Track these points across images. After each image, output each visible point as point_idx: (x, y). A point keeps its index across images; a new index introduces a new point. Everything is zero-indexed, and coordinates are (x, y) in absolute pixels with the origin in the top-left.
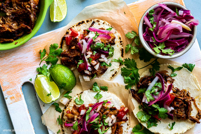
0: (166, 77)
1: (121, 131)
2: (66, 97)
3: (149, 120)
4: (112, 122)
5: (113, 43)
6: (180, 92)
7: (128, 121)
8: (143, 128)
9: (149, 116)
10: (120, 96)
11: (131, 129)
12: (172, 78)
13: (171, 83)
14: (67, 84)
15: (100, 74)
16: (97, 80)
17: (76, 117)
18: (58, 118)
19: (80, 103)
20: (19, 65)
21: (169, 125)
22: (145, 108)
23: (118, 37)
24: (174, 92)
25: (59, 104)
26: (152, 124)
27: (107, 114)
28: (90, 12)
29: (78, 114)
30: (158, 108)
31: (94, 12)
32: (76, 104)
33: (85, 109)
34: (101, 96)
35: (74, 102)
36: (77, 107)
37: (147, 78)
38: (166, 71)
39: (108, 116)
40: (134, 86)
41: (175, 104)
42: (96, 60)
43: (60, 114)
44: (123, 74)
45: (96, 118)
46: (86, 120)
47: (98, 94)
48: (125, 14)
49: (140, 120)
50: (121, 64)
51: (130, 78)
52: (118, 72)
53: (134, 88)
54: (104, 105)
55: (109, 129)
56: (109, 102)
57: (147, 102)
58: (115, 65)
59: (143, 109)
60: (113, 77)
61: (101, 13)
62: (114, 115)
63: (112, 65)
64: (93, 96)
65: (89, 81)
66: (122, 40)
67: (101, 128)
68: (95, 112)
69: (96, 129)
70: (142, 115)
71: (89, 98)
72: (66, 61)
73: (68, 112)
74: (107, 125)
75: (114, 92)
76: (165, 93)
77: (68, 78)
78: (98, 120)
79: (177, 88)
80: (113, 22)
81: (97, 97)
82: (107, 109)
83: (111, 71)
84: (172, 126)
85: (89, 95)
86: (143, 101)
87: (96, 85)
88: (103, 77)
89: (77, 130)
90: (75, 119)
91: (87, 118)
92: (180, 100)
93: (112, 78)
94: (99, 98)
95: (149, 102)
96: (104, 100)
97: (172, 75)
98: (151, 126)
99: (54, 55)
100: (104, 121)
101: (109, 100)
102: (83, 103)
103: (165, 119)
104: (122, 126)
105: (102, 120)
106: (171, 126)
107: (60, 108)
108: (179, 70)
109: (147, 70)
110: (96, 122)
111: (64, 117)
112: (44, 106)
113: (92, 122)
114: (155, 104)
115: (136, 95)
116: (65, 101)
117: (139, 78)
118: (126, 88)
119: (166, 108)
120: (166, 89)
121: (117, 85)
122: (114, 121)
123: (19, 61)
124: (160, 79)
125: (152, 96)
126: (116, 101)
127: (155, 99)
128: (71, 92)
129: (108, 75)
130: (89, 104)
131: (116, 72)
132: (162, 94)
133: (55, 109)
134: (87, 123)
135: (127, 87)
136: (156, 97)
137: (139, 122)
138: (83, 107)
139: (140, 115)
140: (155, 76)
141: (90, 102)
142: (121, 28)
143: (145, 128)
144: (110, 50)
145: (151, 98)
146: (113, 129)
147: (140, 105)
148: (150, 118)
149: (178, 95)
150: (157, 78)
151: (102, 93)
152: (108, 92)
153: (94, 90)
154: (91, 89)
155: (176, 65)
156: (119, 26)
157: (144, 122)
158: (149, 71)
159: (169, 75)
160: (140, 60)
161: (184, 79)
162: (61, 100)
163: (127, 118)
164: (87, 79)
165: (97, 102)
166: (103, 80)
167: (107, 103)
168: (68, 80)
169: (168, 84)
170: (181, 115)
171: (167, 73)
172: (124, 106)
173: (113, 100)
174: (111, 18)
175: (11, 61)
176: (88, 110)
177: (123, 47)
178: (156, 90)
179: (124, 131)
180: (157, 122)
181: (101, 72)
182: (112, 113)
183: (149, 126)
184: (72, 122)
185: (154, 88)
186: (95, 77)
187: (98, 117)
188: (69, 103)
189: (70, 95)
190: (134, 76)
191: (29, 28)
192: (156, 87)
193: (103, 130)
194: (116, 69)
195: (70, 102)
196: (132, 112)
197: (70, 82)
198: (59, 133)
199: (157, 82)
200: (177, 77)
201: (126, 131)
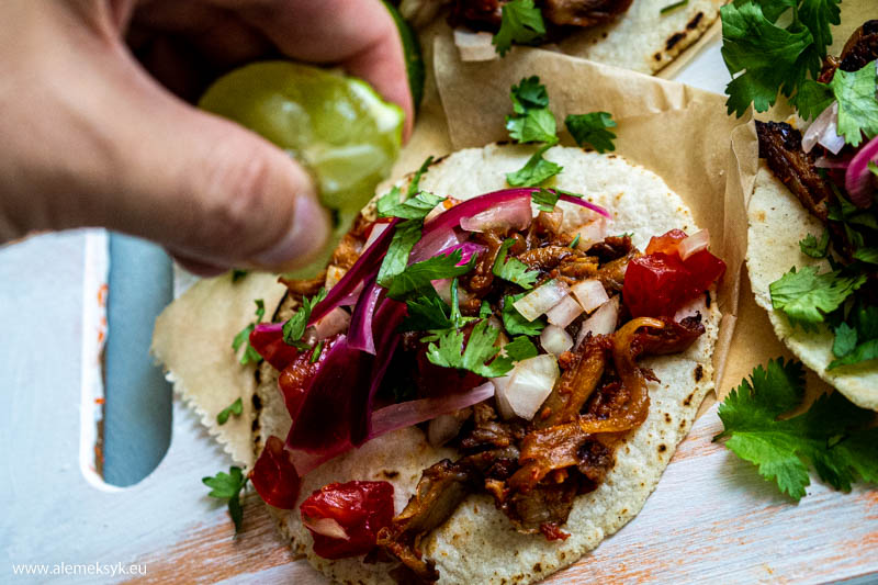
4: (571, 328)
7: (702, 350)
9: (855, 280)
10: (689, 184)
17: (335, 273)
27: (549, 264)
39: (553, 279)
47: (535, 162)
51: (757, 11)
55: (537, 365)
60: (668, 48)
62: (603, 281)
64: (499, 174)
65: (487, 63)
67: (470, 332)
74: (529, 333)
81: (528, 178)
87: (538, 102)
91: (393, 265)
93: (665, 57)
98: (856, 359)
100: (505, 303)
101: (602, 199)
104: (649, 375)
115: (795, 156)
118: (730, 110)
121: (677, 102)
122: (600, 327)
126: (651, 211)
129: (644, 38)
131: (700, 16)
135: (735, 100)
139: (796, 289)
152: (614, 158)
157: (805, 323)
164: (478, 47)
179: (654, 414)
182: (594, 268)
198: (231, 418)
201: (672, 416)
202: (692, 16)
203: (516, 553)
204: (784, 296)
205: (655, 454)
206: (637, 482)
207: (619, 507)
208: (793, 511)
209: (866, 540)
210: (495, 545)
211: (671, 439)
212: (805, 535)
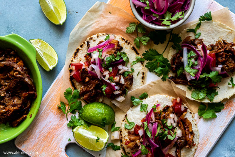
0: (193, 42)
1: (189, 124)
2: (114, 131)
3: (207, 94)
4: (174, 122)
5: (120, 48)
6: (216, 45)
7: (188, 110)
8: (207, 106)
9: (204, 89)
10: (164, 92)
11: (196, 115)
12: (199, 39)
13: (201, 45)
14: (107, 117)
15: (130, 86)
16: (131, 93)
17: (137, 141)
18: (122, 156)
19: (132, 126)
20: (48, 135)
21: (228, 84)
22: (195, 85)
23: (121, 39)
24: (210, 51)
25: (112, 143)
26: (212, 95)
27: (164, 117)
28: (77, 36)
29: (137, 138)
30: (207, 76)
31: (81, 33)
32: (128, 130)
33: (141, 128)
34: (146, 106)
35: (124, 130)
36: (132, 132)
37: (176, 56)
38: (188, 37)
39: (167, 118)
40: (169, 73)
41: (220, 60)
42: (117, 76)
43: (121, 151)
44: (151, 70)
45: (157, 128)
46: (150, 137)
47: (142, 106)
48: (111, 13)
49: (198, 99)
50: (142, 63)
51: (161, 68)
52: (144, 71)
53: (171, 75)
54: (155, 112)
55: (177, 130)
56: (158, 105)
57: (193, 78)
58: (137, 67)
59: (194, 87)
60: (143, 79)
61: (88, 29)
62: (171, 113)
63: (135, 70)
64: (138, 111)
65: (124, 100)
66: (126, 40)
67: (169, 133)
68: (152, 124)
69: (165, 138)
70: (197, 93)
71: (136, 115)
72: (89, 98)
73: (127, 143)
74: (172, 127)
75: (156, 93)
76: (203, 57)
77: (103, 111)
78: (161, 128)
79: (210, 45)
80: (105, 29)
81: (143, 109)
82: (161, 113)
83: (137, 75)
84: (233, 83)
85: (135, 113)
86: (189, 79)
87: (134, 98)
88: (135, 87)
89: (149, 153)
90: (139, 144)
91: (149, 134)
92: (221, 53)
93: (143, 81)
94: (146, 108)
95: (195, 77)
96: (152, 107)
97: (197, 36)
98: (213, 98)
99: (74, 100)
100: (167, 126)
101: (156, 103)
102: (134, 124)
103: (221, 82)
104: (186, 118)
105: (164, 126)
106: (231, 84)
107: (117, 146)
108: (199, 27)
109: (170, 50)
110: (161, 132)
111: (127, 151)
112: (100, 155)
113: (157, 134)
114: (202, 74)
115: (177, 80)
116: (116, 135)
117: (169, 61)
118: (163, 81)
119: (215, 70)
120: (202, 53)
121: (153, 84)
122: (176, 119)
123: (45, 131)
124: (189, 48)
125: (193, 68)
127: (199, 69)
128: (116, 122)
129: (138, 81)
130: (141, 121)
131: (143, 72)
132: (202, 60)
133: (113, 150)
134: (152, 139)
135: (164, 79)
136: (198, 68)
137: (199, 103)
138: (138, 127)
139: (195, 95)
140: (182, 48)
141: (140, 118)
142: (117, 29)
143: (209, 103)
144: (122, 56)
145: (194, 71)
146: (181, 126)
147: (188, 86)
148: (207, 91)
149: (217, 50)
150: (185, 50)
151: (145, 102)
152: (150, 97)
153: (136, 105)
154: (132, 106)
155: (193, 24)
156: (114, 28)
157: (203, 99)
158: (173, 49)
159: (194, 39)
160: (157, 45)
161: (210, 32)
162: (112, 137)
163: (185, 107)
164: (121, 99)
165: (147, 114)
166: (137, 89)
167: (156, 107)
168: (104, 113)
169: (200, 47)
170: (233, 67)
171: (191, 38)
172: (174, 98)
173: (160, 101)
174: (101, 27)
175: (38, 136)
176: (145, 126)
177: (132, 44)
178: (193, 60)
179: (191, 122)
180: (216, 90)
181: (129, 83)
182: (168, 113)
183: (211, 99)
184: (138, 149)
185: (190, 60)
186: (128, 92)
187: (158, 126)
188: (121, 135)
189: (116, 126)
190: (162, 64)
191: (32, 92)
192: (190, 58)
193: (172, 135)
194: (141, 70)
195: (122, 133)
196: (186, 98)
197: (108, 114)
199: (188, 53)
200: (202, 34)
201: (193, 120)
202: (142, 73)
203: (192, 151)
204: (195, 97)
205: (196, 126)
206: (197, 131)
207: (198, 135)
208: (217, 118)
209: (228, 114)
210: (188, 152)
211: (195, 123)
212: (221, 120)
